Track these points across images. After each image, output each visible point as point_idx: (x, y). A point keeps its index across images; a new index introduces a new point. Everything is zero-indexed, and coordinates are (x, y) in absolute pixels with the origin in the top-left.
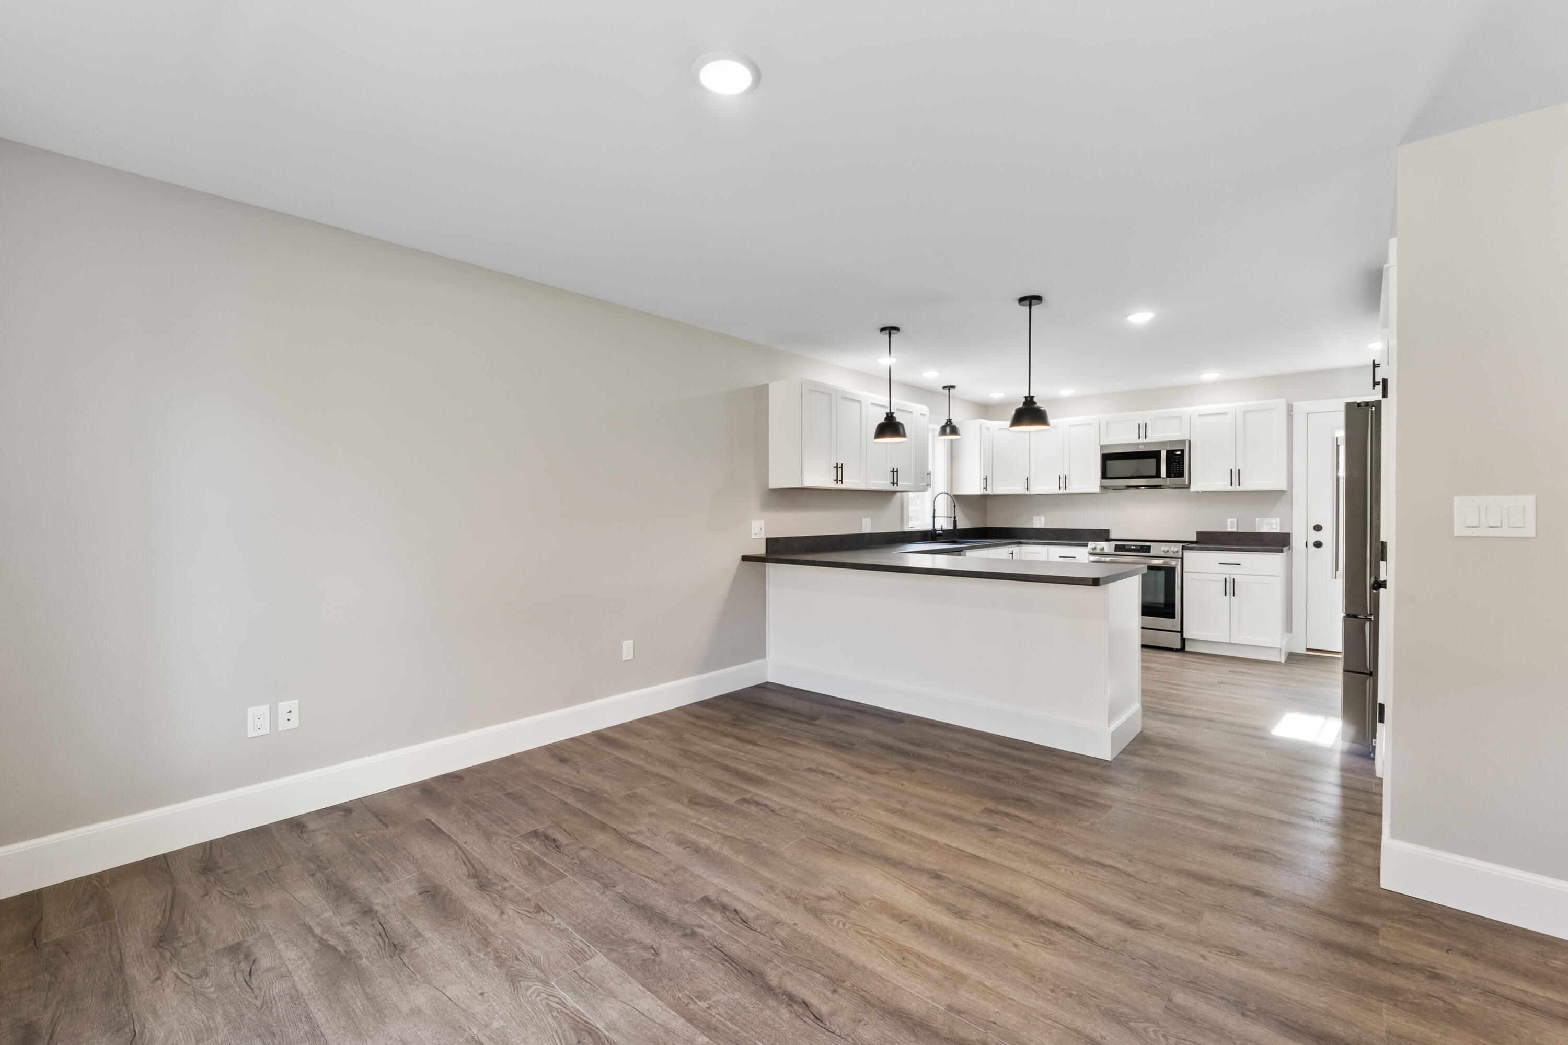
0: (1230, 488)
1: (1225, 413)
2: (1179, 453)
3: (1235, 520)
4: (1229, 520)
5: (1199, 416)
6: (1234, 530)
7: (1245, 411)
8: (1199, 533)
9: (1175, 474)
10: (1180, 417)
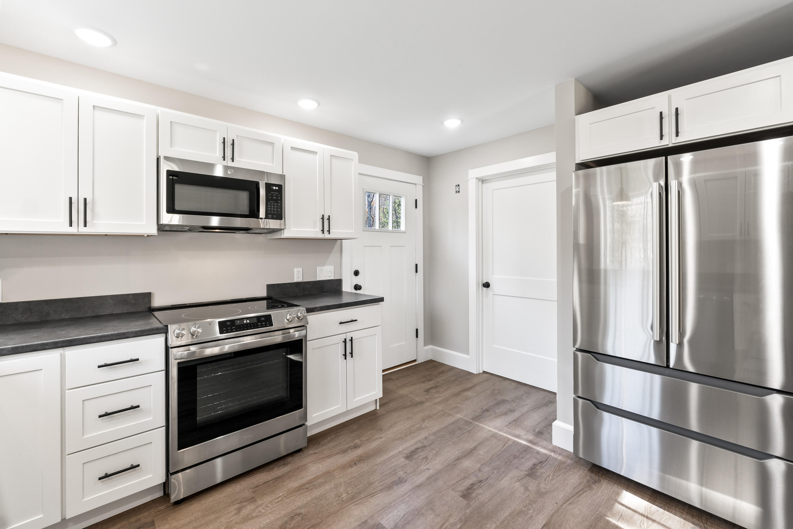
0: (320, 236)
1: (315, 153)
2: (277, 188)
3: (301, 269)
4: (295, 270)
5: (292, 148)
6: (300, 280)
7: (331, 155)
8: (270, 287)
9: (273, 215)
10: (272, 144)
